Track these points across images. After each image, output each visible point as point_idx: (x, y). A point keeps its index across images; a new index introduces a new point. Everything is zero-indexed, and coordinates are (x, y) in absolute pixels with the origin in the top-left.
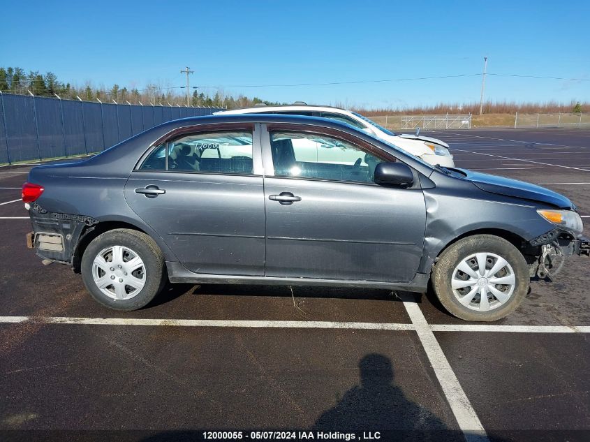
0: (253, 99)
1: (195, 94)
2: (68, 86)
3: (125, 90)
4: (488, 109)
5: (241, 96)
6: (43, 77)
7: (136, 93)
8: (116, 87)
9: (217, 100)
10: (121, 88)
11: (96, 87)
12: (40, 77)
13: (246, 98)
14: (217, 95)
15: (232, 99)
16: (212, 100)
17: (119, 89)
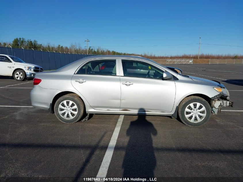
0: (112, 51)
1: (90, 49)
2: (41, 45)
3: (62, 47)
4: (202, 57)
5: (107, 50)
6: (32, 42)
7: (67, 48)
8: (59, 46)
9: (98, 51)
10: (61, 46)
11: (52, 45)
12: (31, 42)
13: (109, 51)
14: (98, 50)
15: (104, 51)
16: (96, 51)
17: (60, 46)
